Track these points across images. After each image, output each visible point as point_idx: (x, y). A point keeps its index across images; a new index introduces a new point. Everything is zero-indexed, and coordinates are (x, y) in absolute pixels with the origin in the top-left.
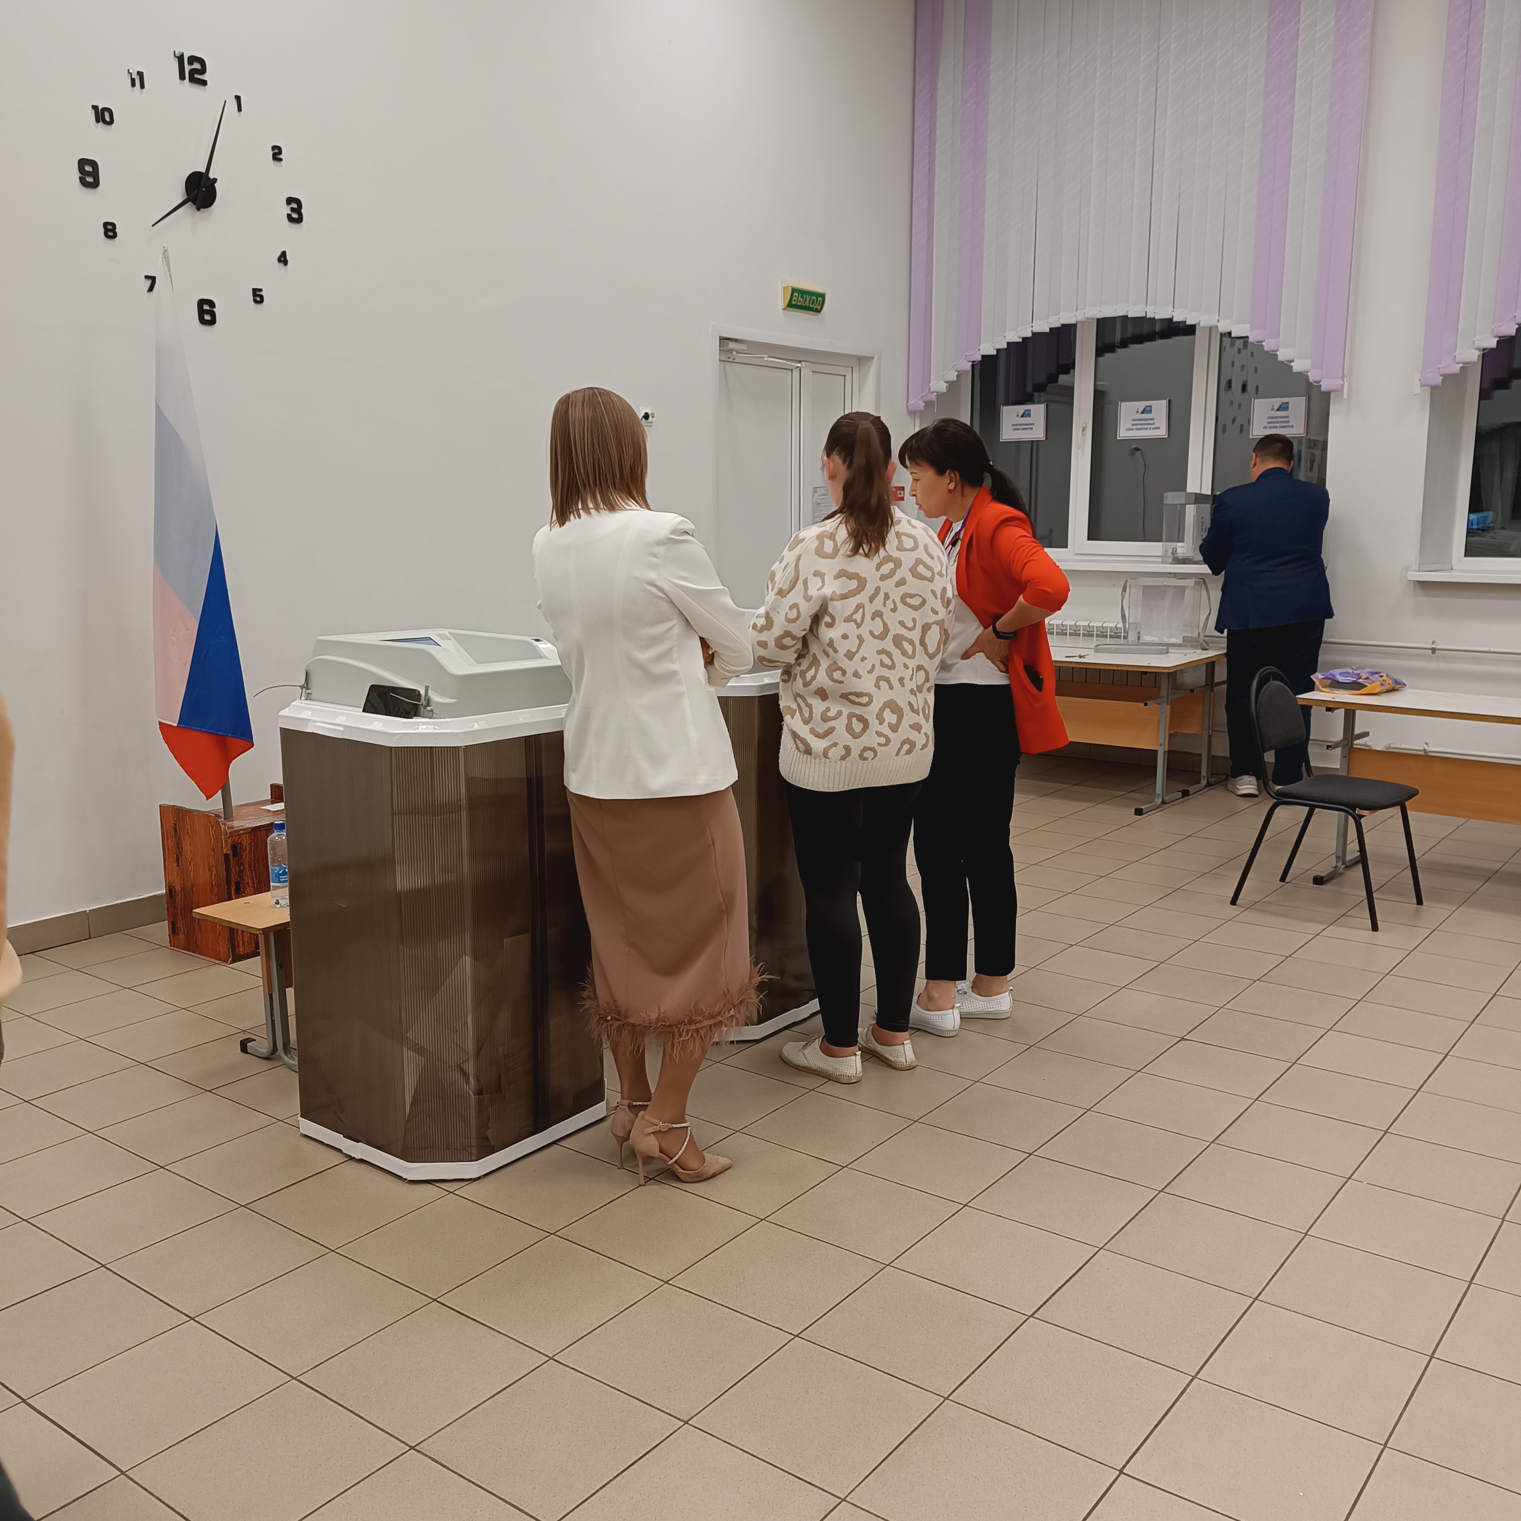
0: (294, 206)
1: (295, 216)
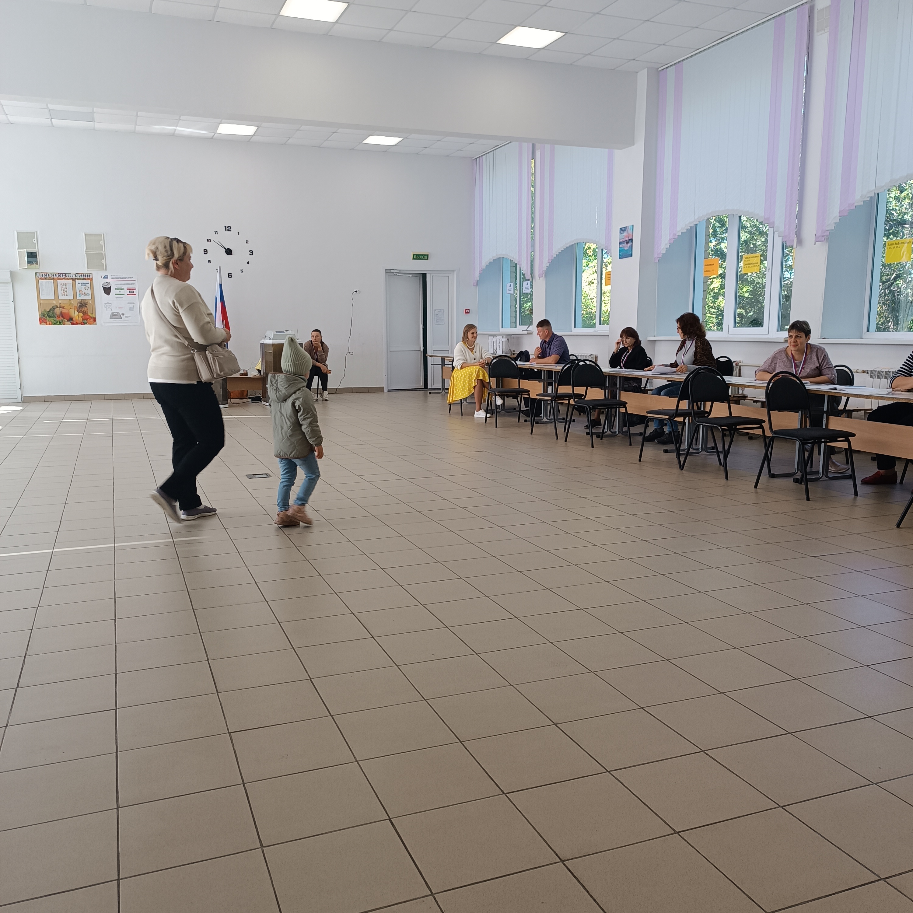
0: (251, 252)
1: (251, 254)
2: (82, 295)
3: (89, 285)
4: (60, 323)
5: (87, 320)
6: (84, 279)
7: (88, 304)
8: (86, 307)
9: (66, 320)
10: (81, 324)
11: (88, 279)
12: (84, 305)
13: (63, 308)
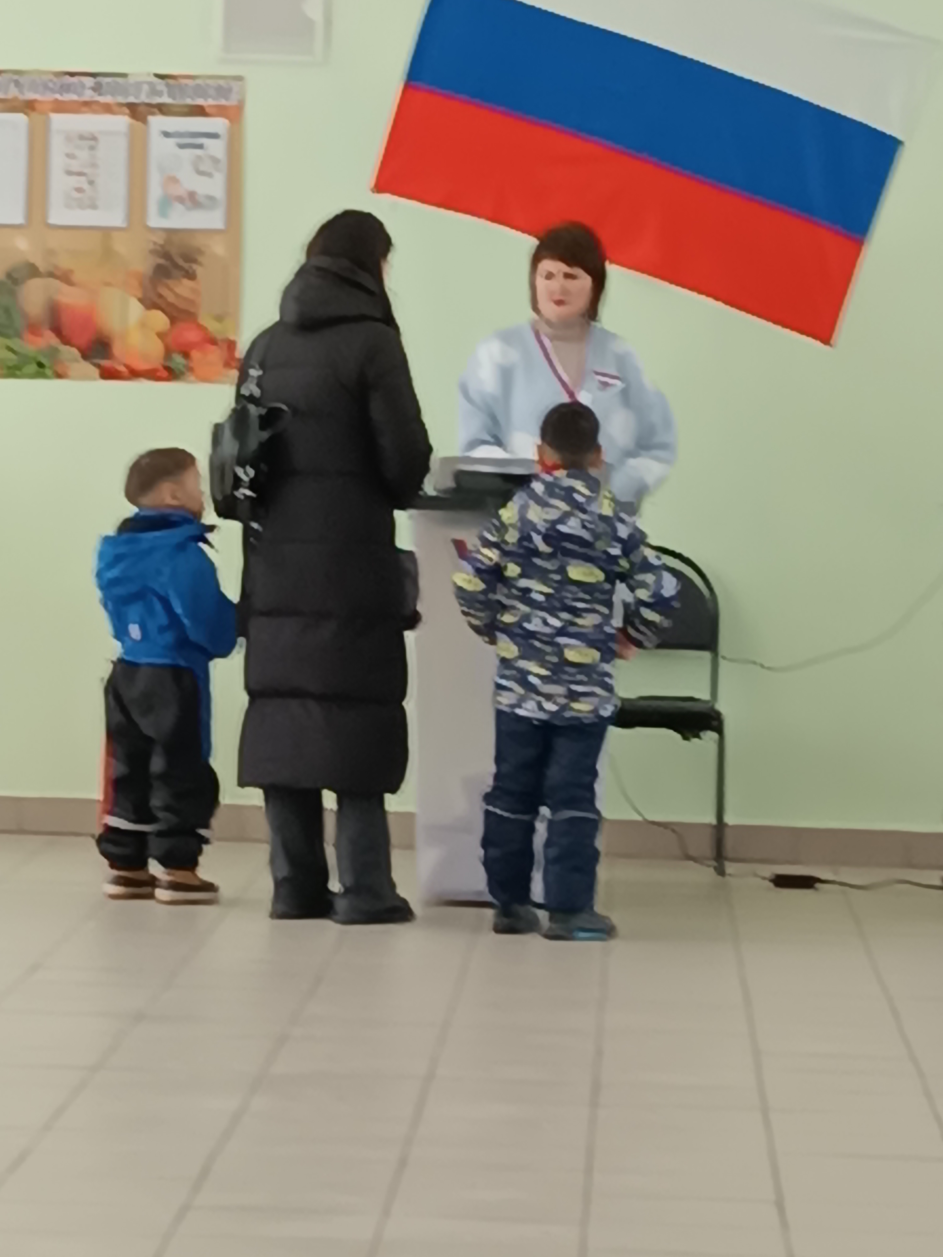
2: (179, 207)
3: (216, 148)
4: (40, 365)
5: (186, 355)
6: (199, 111)
7: (200, 259)
8: (191, 276)
9: (70, 353)
10: (152, 375)
11: (221, 111)
12: (181, 262)
13: (66, 278)
